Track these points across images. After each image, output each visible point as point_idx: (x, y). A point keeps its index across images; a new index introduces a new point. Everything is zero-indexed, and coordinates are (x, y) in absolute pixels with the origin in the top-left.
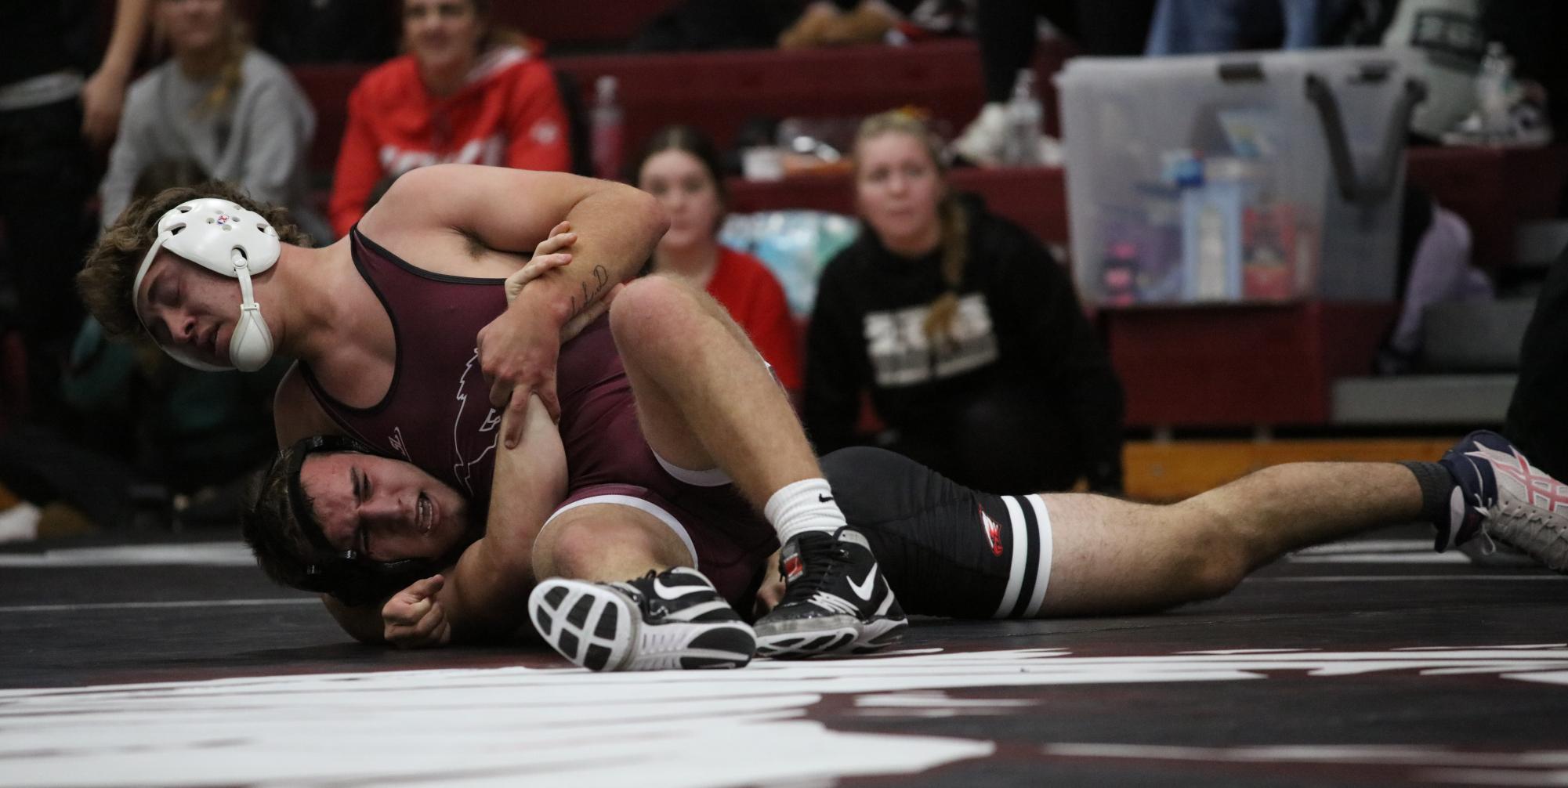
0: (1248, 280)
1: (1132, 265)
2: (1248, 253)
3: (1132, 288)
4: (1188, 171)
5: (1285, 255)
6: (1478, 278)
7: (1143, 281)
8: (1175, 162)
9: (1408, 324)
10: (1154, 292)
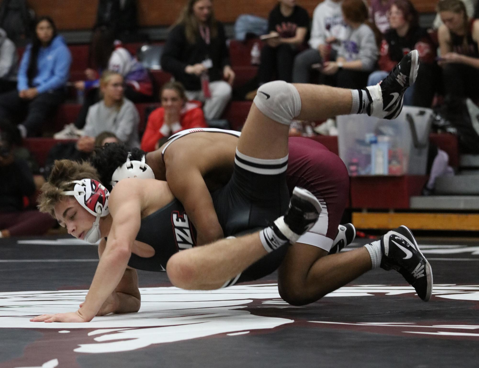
0: (390, 170)
1: (357, 164)
2: (390, 162)
3: (357, 171)
4: (373, 139)
5: (400, 162)
6: (450, 169)
7: (360, 169)
8: (369, 137)
9: (431, 181)
10: (363, 173)
